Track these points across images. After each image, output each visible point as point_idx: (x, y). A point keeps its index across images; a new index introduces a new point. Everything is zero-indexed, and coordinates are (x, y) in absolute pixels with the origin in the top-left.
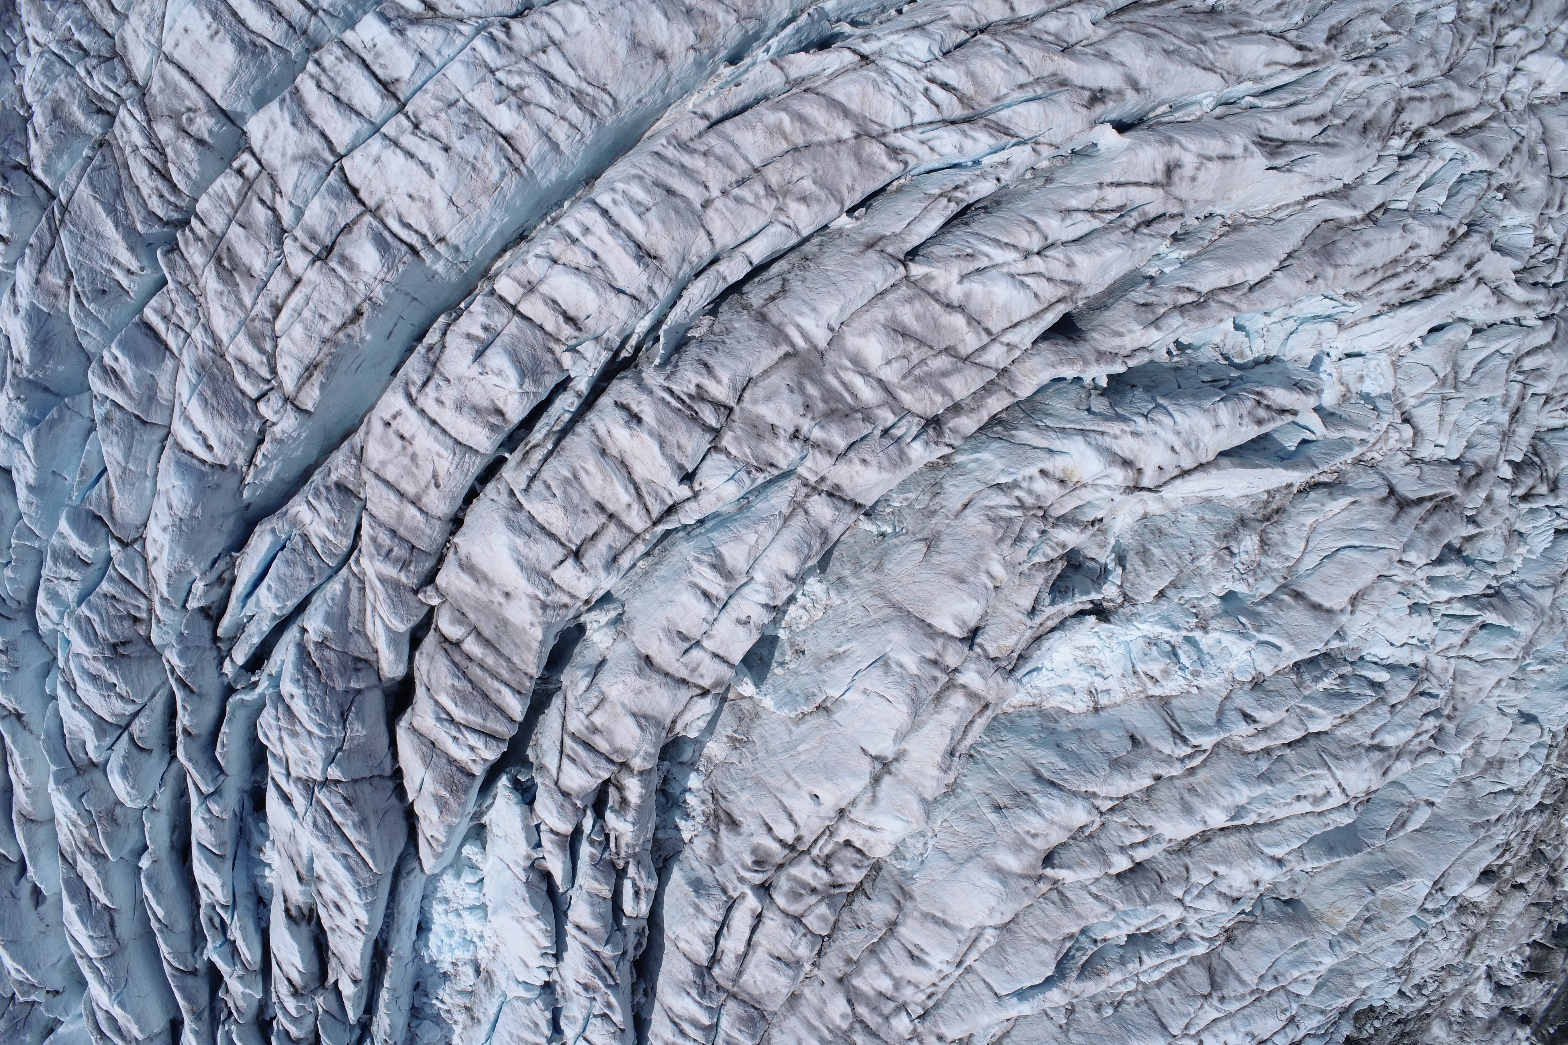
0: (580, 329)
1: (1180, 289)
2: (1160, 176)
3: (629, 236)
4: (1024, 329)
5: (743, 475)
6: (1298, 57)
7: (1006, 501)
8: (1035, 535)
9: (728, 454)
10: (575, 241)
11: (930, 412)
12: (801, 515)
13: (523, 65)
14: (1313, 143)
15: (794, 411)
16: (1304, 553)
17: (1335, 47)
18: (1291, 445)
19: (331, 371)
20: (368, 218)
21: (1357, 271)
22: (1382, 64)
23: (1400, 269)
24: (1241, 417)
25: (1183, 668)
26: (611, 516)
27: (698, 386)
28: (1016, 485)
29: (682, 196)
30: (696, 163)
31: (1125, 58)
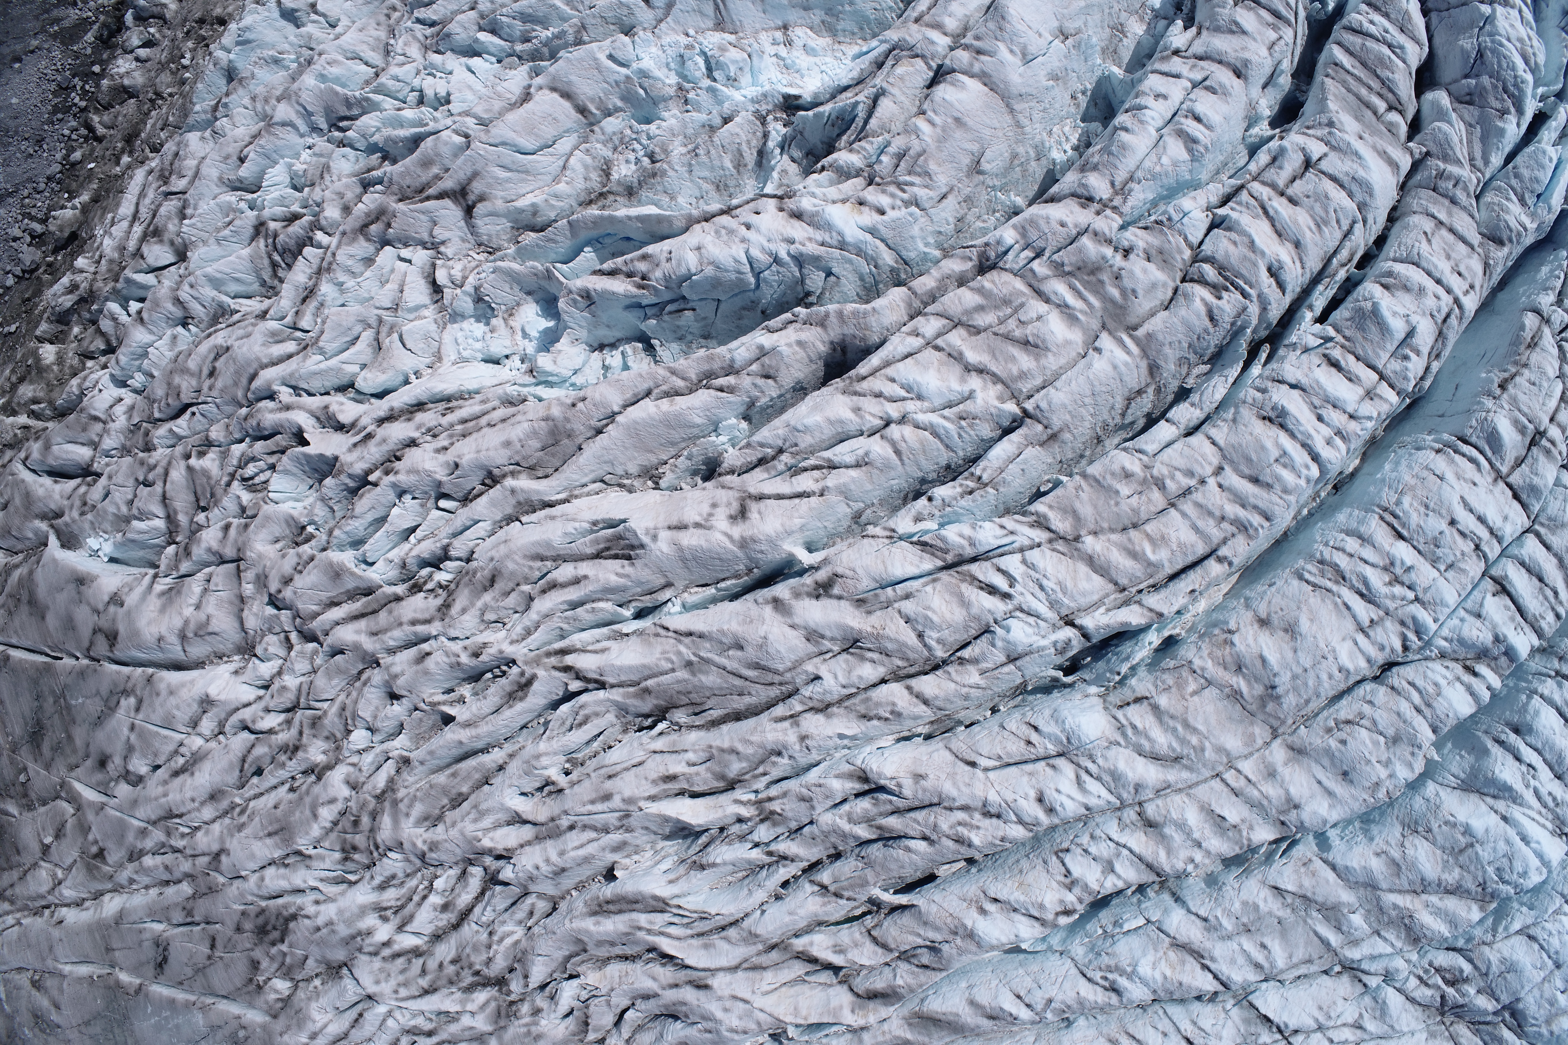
0: (1325, 355)
1: (731, 390)
2: (753, 507)
3: (1293, 435)
4: (902, 350)
5: (1176, 217)
6: (569, 660)
7: (915, 189)
8: (884, 158)
9: (1186, 239)
10: (1338, 433)
11: (994, 275)
12: (1118, 181)
13: (1391, 605)
14: (560, 559)
15: (1131, 272)
16: (571, 154)
17: (522, 674)
18: (588, 255)
19: (1516, 341)
20: (1504, 470)
21: (519, 418)
22: (464, 659)
23: (459, 427)
24: (669, 260)
25: (703, 53)
26: (1282, 194)
27: (1219, 298)
28: (907, 204)
29: (1243, 477)
30: (1233, 510)
31: (791, 633)
